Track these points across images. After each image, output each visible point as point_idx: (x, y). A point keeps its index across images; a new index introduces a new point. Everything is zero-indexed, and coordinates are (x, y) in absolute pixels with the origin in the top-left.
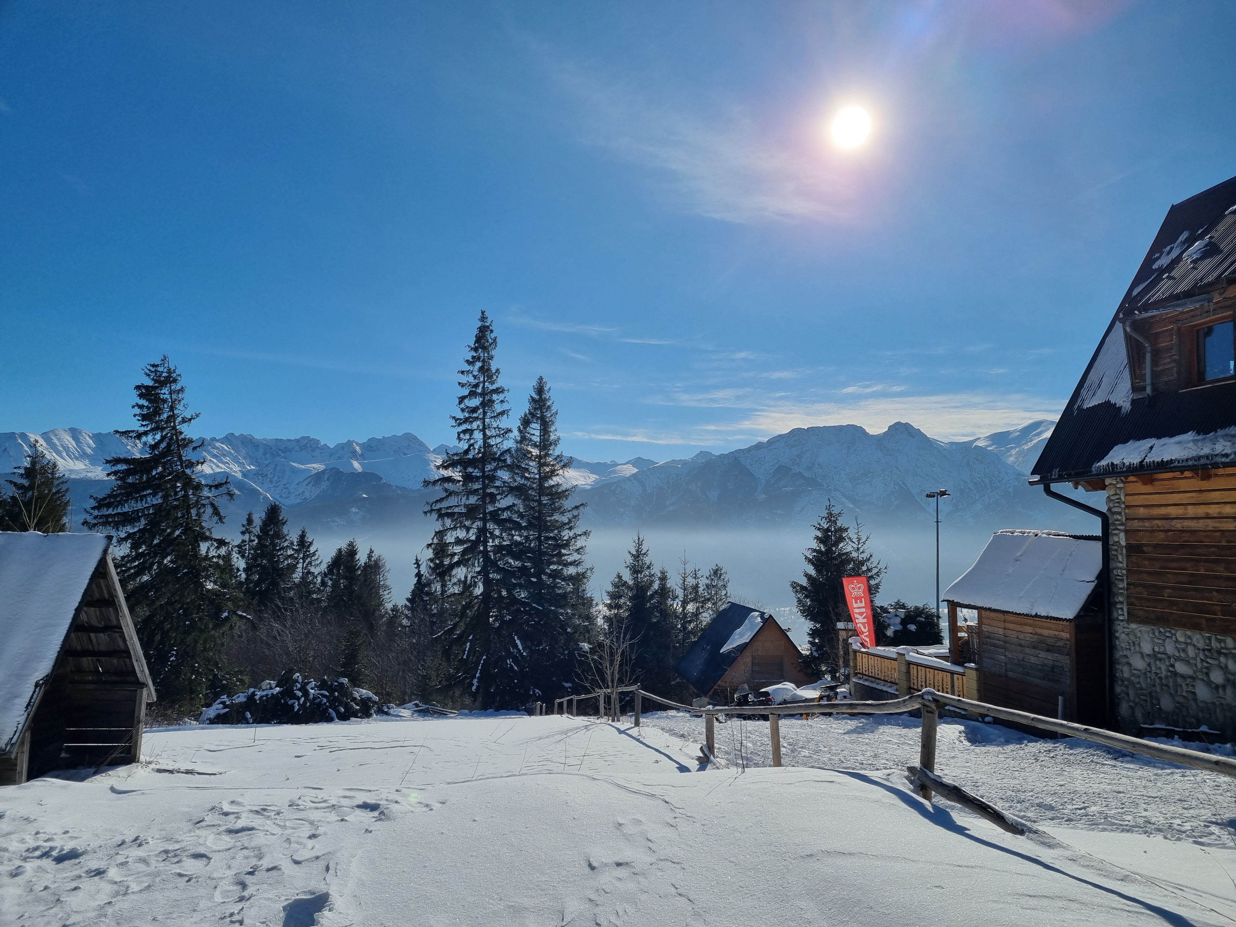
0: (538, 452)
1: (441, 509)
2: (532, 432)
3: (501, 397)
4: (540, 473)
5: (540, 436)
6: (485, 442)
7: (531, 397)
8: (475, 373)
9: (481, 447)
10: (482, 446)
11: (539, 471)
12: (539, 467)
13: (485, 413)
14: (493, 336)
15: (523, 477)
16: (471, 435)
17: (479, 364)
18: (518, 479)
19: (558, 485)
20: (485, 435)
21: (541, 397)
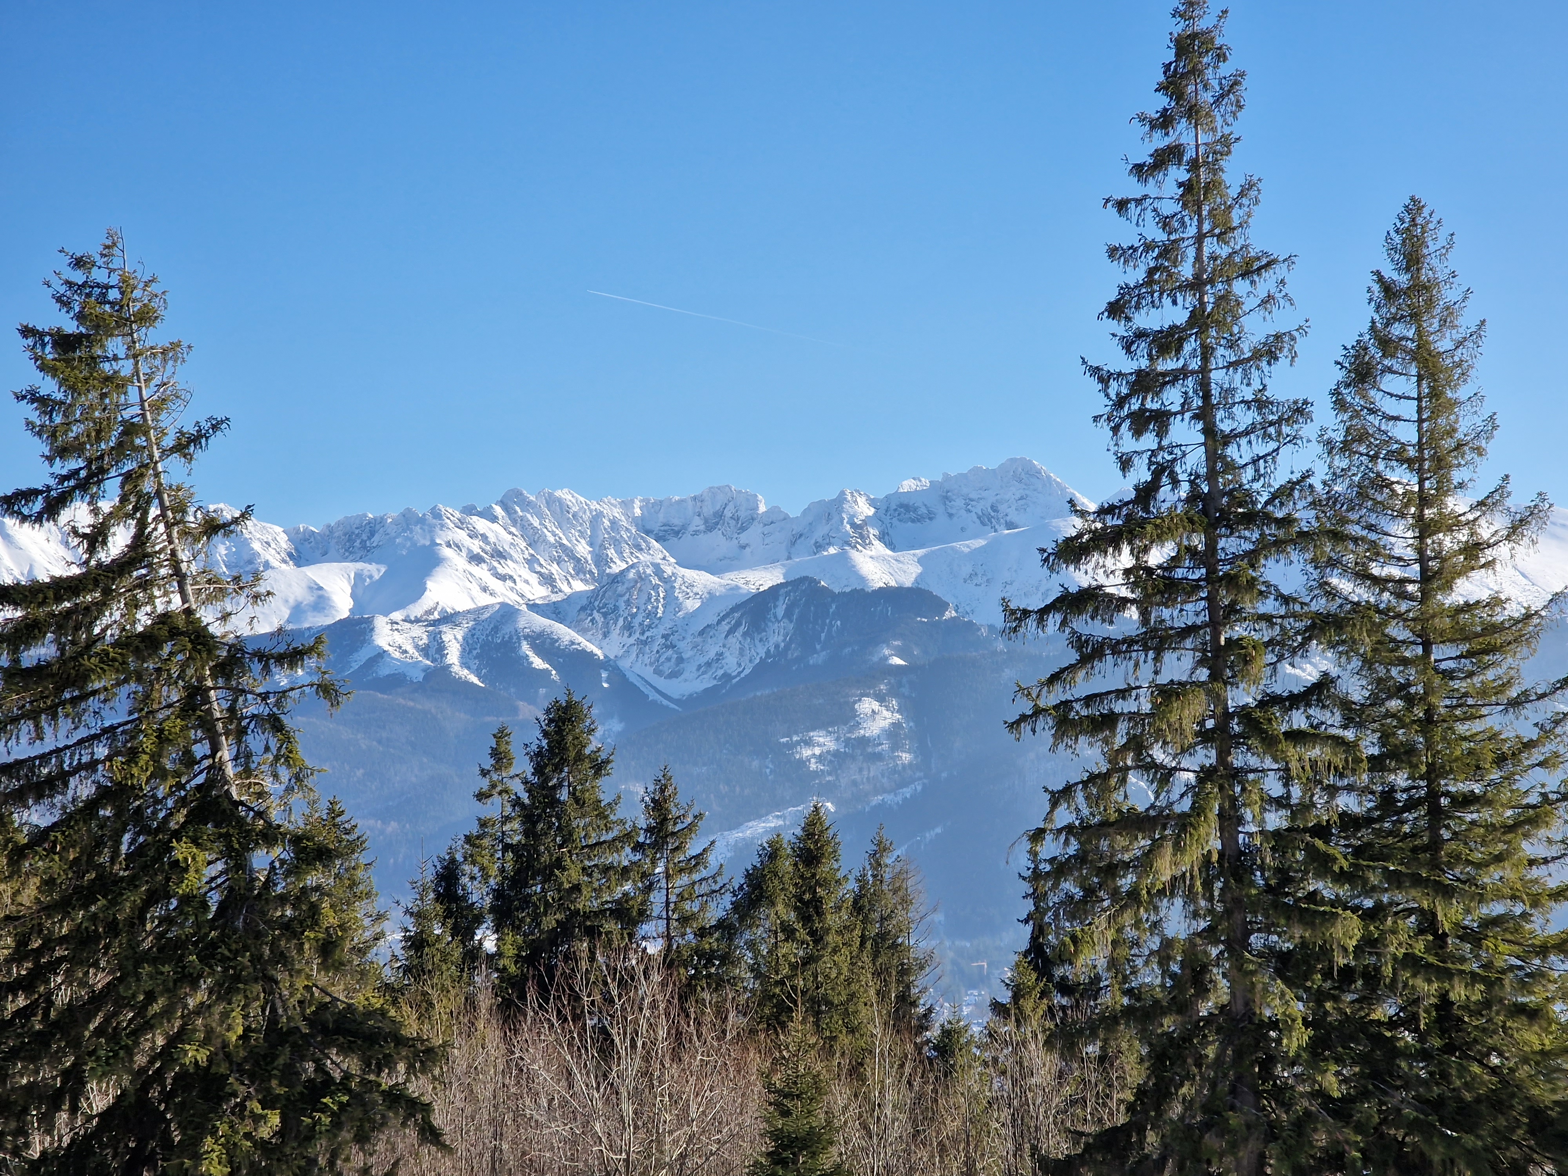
0: (1415, 480)
1: (1066, 705)
2: (1389, 406)
3: (1266, 283)
4: (1422, 559)
5: (1420, 421)
6: (1212, 457)
7: (1380, 279)
8: (1169, 208)
9: (1198, 476)
10: (1203, 471)
11: (1421, 551)
12: (1421, 538)
13: (1206, 352)
14: (1226, 69)
15: (1363, 576)
16: (1161, 433)
17: (1178, 173)
18: (1344, 585)
19: (1496, 602)
20: (1210, 431)
21: (1415, 278)
